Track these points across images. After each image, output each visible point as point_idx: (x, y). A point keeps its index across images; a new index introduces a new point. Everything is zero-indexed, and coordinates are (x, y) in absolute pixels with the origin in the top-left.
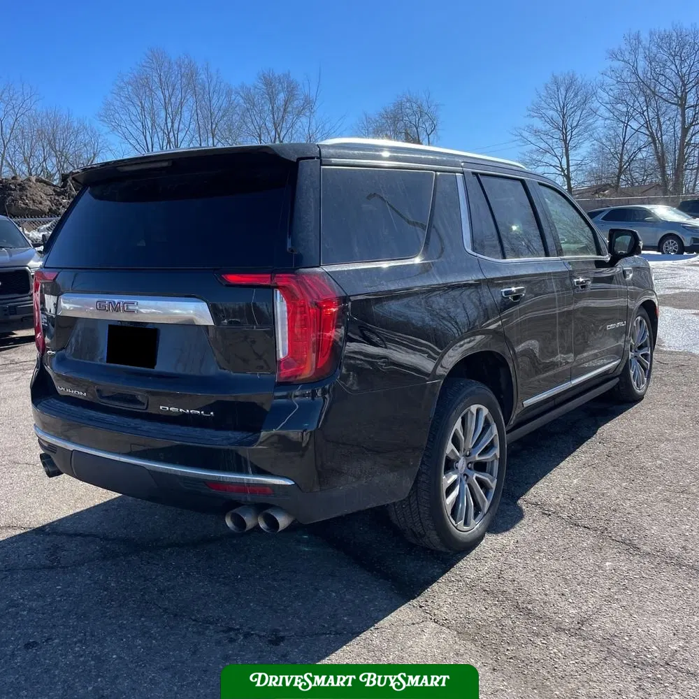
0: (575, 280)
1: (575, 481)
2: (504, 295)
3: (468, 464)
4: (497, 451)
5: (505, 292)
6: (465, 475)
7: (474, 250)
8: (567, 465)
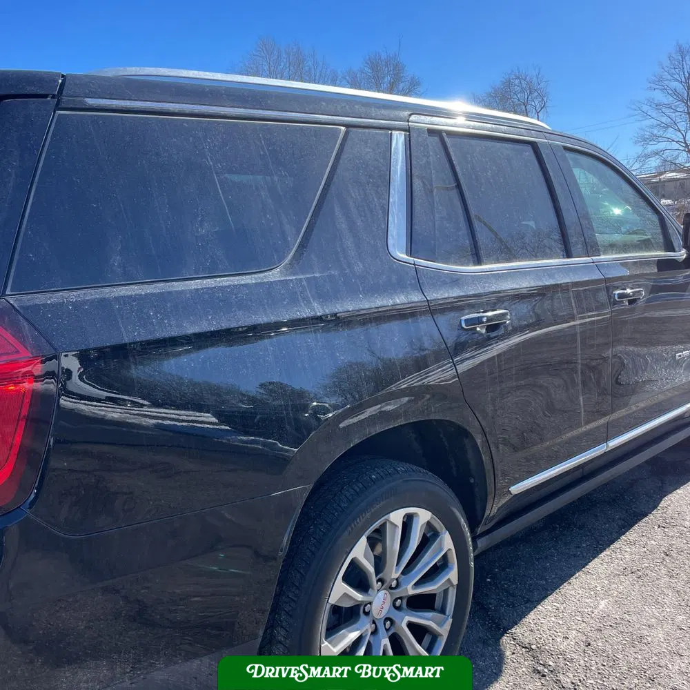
0: (617, 292)
1: (603, 604)
2: (464, 325)
3: (396, 600)
4: (453, 575)
5: (466, 320)
6: (387, 619)
7: (410, 252)
8: (601, 566)
